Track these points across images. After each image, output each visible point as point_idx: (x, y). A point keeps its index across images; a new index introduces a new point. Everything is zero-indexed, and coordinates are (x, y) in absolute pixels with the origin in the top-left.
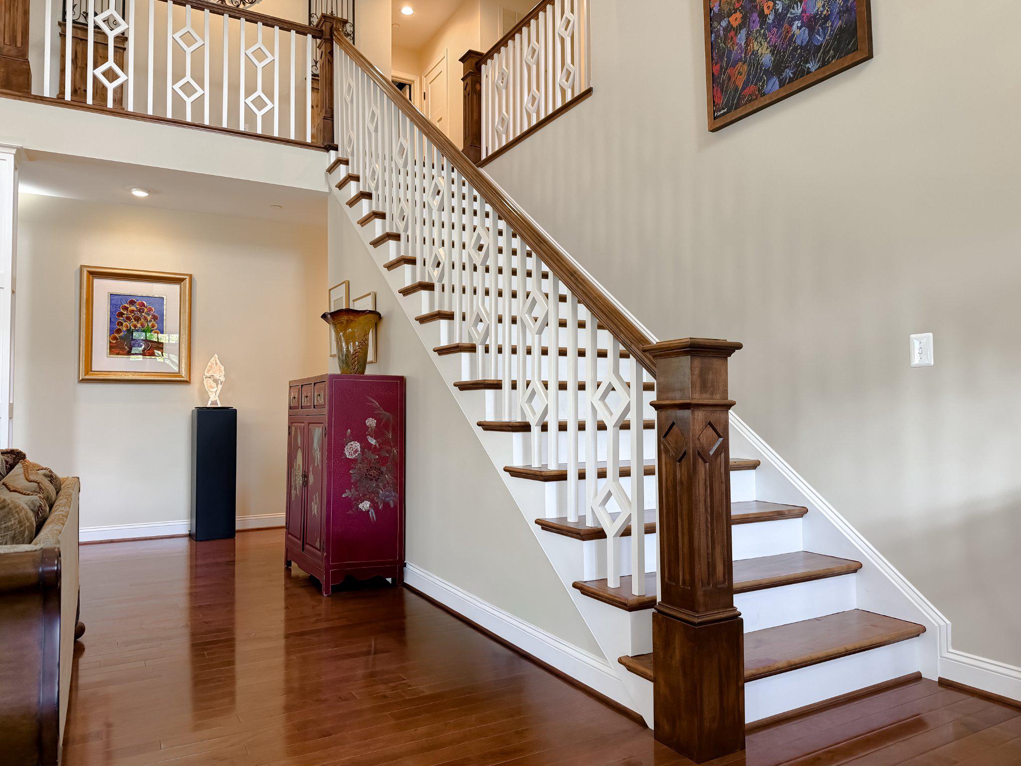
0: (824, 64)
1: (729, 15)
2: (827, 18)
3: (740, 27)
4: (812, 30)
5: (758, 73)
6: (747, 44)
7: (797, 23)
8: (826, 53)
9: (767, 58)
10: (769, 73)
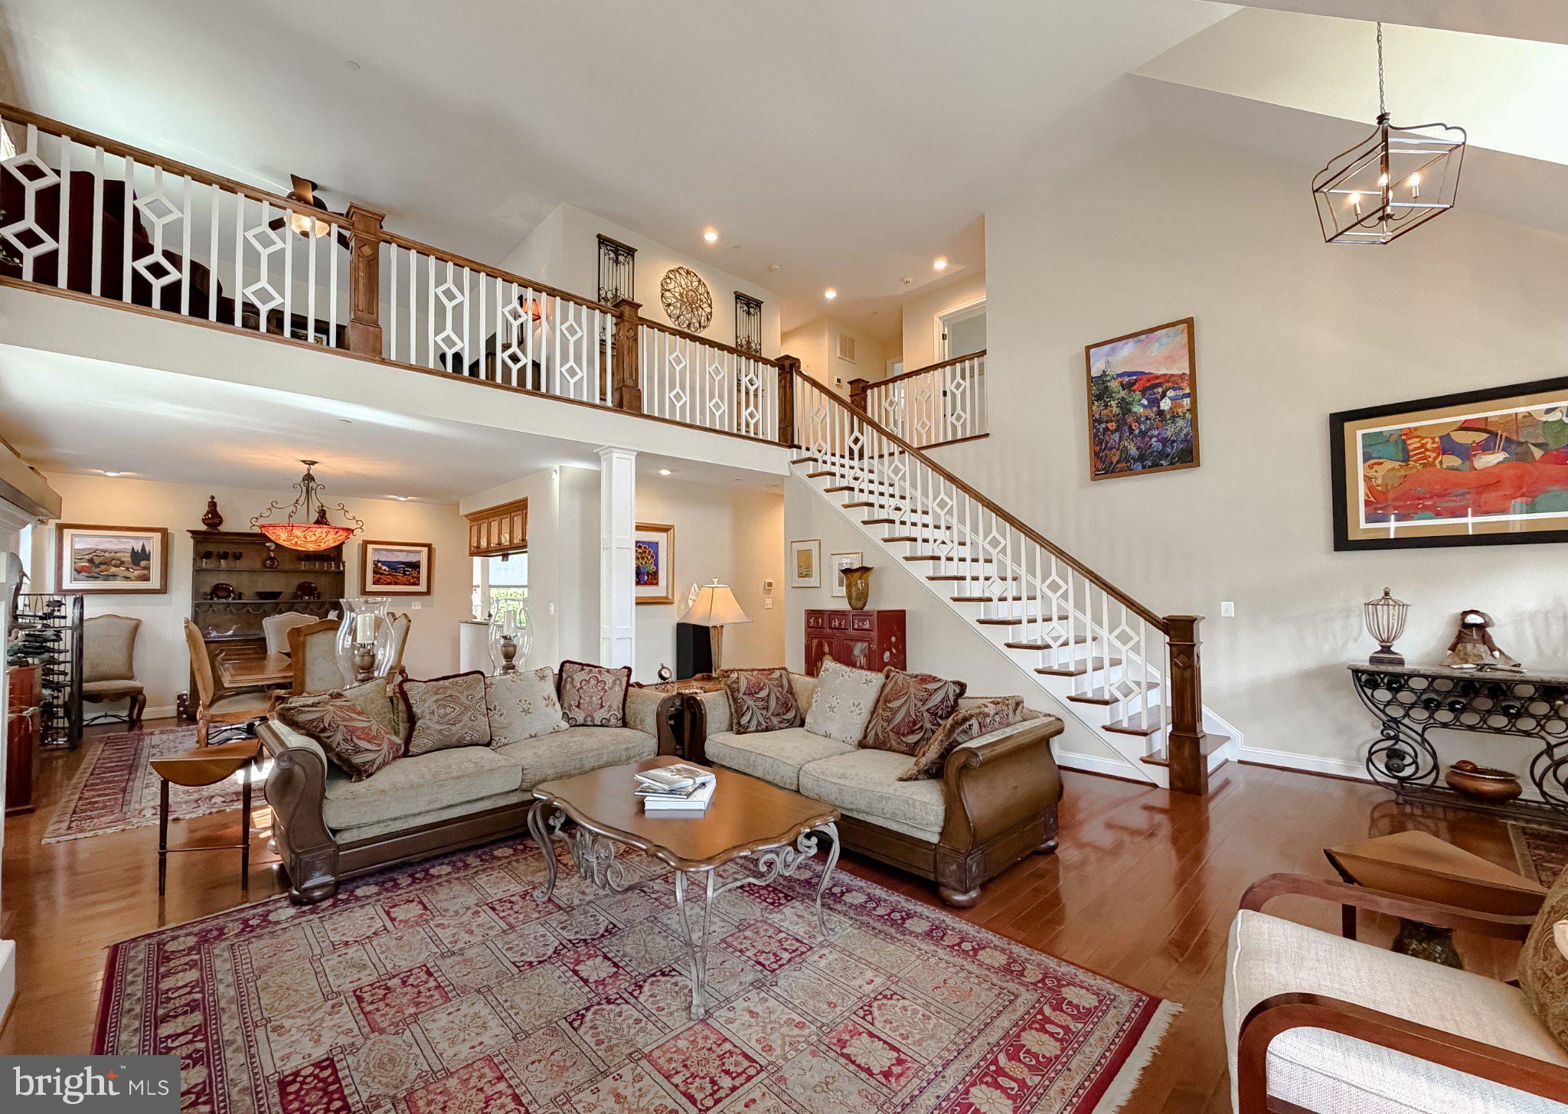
0: (1172, 464)
1: (1107, 422)
2: (1174, 441)
3: (1116, 431)
4: (1164, 445)
5: (1126, 458)
6: (1120, 441)
7: (1154, 439)
8: (1173, 458)
9: (1133, 451)
10: (1135, 461)
